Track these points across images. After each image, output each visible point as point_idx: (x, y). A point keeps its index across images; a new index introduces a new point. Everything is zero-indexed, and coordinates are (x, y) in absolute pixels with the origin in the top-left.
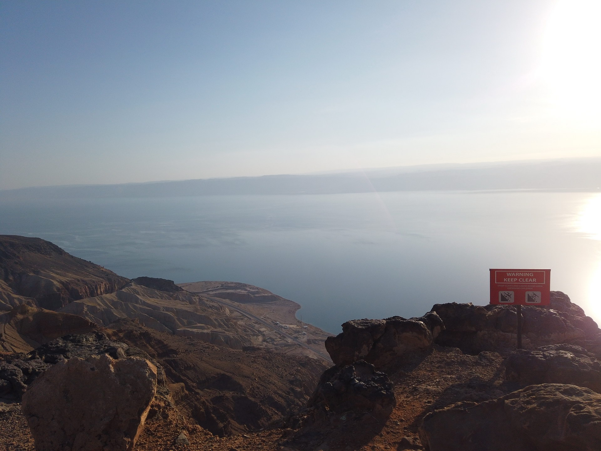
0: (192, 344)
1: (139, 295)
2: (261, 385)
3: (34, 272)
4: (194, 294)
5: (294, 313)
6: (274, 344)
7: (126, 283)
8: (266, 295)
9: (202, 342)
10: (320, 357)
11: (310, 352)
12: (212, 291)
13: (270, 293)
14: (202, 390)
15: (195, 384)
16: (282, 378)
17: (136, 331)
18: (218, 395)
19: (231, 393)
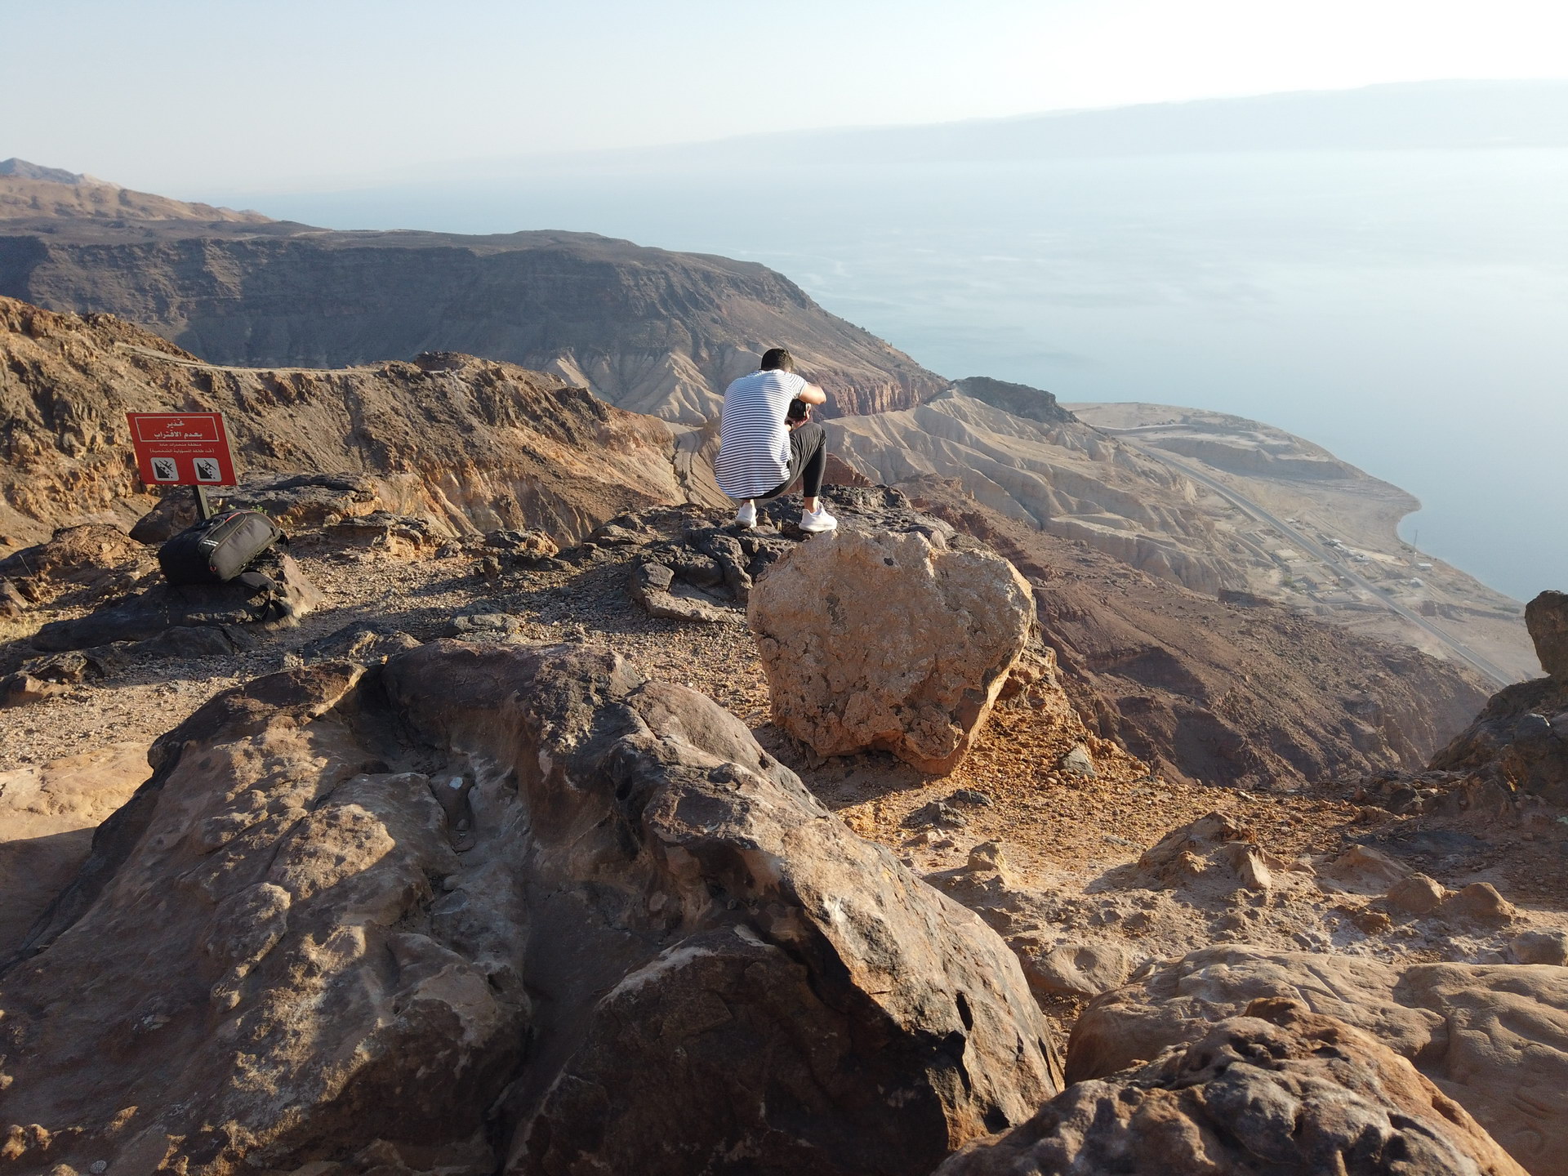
0: (1085, 560)
1: (966, 421)
2: (1259, 695)
3: (748, 344)
4: (1103, 434)
5: (1395, 520)
6: (1315, 598)
7: (938, 388)
8: (1313, 459)
9: (1112, 560)
10: (1457, 657)
11: (1426, 637)
12: (1156, 431)
13: (1326, 454)
14: (1097, 675)
15: (1080, 658)
16: (1324, 689)
17: (953, 507)
18: (1137, 695)
19: (1172, 696)
